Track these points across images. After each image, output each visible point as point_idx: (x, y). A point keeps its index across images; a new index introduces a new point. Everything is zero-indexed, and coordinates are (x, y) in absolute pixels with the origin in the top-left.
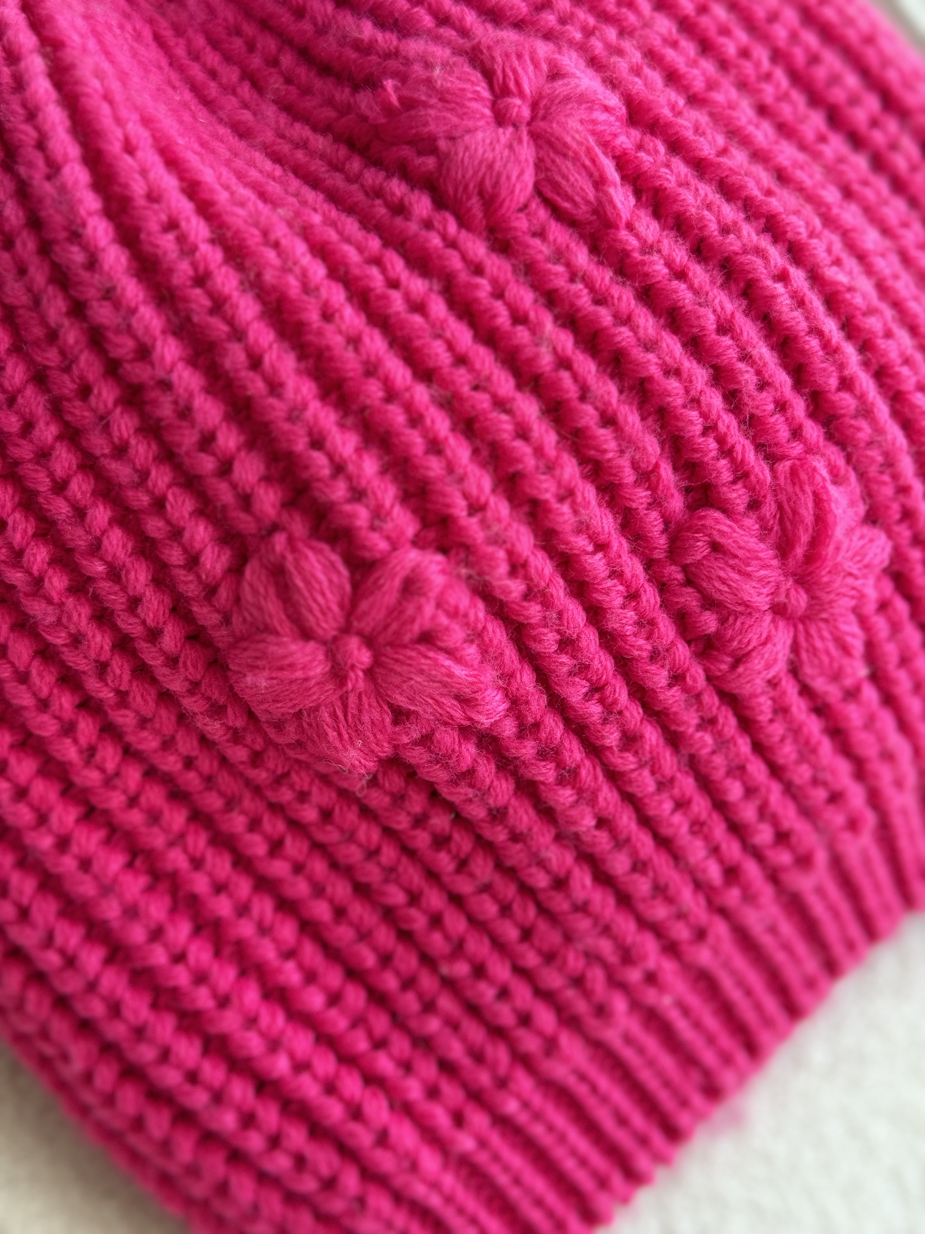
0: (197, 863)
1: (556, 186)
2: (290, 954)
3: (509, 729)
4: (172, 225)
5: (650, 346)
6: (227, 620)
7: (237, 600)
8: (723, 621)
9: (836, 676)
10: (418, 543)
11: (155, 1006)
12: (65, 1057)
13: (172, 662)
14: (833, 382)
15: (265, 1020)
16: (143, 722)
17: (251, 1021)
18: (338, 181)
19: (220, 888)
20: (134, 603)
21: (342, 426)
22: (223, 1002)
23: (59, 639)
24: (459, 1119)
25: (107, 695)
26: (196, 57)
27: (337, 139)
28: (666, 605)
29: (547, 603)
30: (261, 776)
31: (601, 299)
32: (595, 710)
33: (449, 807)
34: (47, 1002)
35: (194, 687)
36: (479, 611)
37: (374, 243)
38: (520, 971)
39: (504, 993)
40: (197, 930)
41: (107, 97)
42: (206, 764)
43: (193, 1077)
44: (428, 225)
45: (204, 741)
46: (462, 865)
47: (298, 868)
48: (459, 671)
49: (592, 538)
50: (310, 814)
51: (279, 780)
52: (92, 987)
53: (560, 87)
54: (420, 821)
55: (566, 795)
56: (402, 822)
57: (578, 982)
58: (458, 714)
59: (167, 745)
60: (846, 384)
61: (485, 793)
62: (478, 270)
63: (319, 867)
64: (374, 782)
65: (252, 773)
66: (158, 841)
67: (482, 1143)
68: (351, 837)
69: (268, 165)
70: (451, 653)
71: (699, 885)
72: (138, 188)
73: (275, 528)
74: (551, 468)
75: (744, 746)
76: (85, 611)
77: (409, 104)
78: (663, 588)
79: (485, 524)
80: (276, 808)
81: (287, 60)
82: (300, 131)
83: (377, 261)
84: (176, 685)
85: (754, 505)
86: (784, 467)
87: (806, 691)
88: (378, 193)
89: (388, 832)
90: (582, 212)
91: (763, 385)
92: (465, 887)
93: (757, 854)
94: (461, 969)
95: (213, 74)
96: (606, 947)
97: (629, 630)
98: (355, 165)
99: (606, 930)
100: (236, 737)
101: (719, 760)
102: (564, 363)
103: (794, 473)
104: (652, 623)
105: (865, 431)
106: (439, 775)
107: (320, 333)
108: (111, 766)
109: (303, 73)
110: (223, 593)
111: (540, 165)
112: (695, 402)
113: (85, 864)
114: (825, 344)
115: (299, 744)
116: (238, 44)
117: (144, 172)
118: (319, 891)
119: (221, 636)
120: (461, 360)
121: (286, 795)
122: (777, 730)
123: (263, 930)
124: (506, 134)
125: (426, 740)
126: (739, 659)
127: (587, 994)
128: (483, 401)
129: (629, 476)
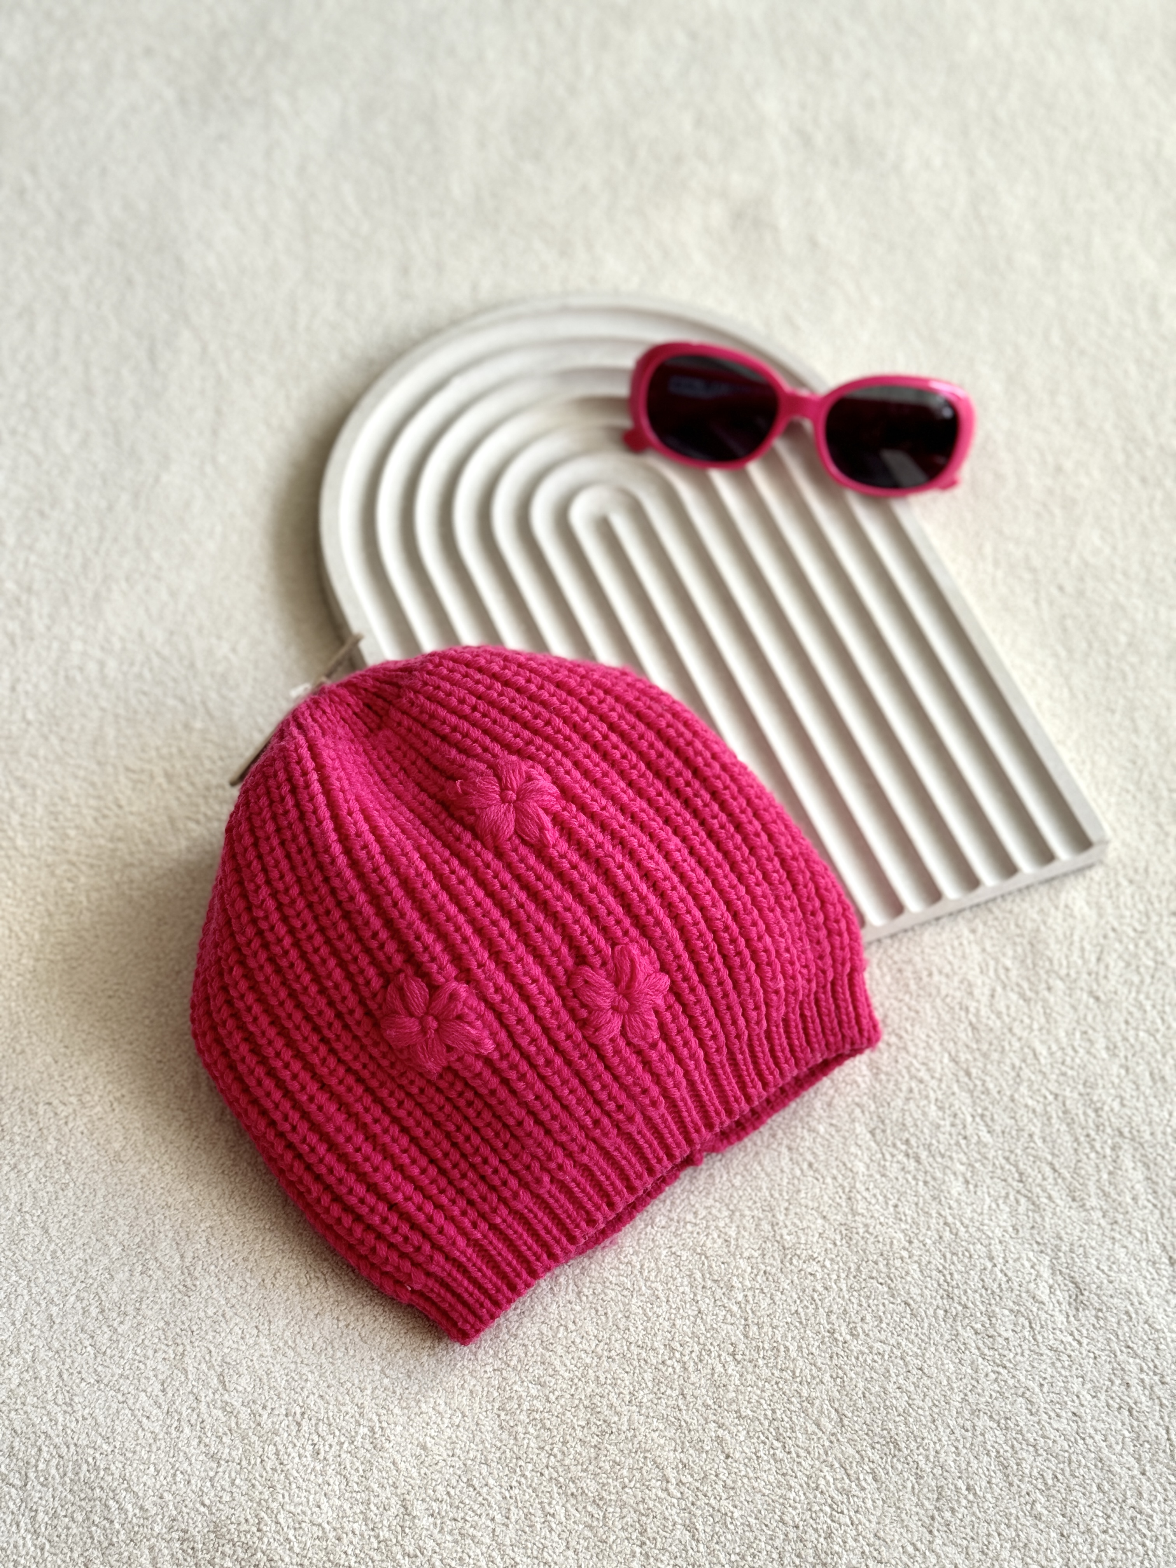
0: (367, 1110)
1: (523, 831)
2: (405, 1151)
3: (496, 1056)
4: (365, 847)
5: (559, 898)
6: (380, 1007)
7: (385, 999)
8: (590, 1013)
9: (644, 1038)
10: (456, 978)
11: (347, 1170)
12: (309, 1191)
13: (359, 1023)
14: (643, 911)
15: (393, 1178)
16: (346, 1048)
17: (387, 1179)
18: (435, 823)
19: (376, 1121)
20: (344, 998)
21: (428, 931)
22: (376, 1169)
23: (313, 1012)
24: (475, 1225)
25: (331, 1036)
26: (380, 759)
27: (437, 802)
28: (565, 1005)
29: (511, 1004)
30: (394, 1073)
31: (539, 878)
32: (533, 1049)
33: (473, 1088)
34: (302, 1167)
35: (367, 1034)
36: (483, 1006)
37: (447, 853)
38: (502, 1161)
39: (496, 1171)
40: (366, 1139)
41: (342, 790)
42: (372, 1067)
43: (362, 1201)
44: (469, 846)
45: (371, 1057)
46: (479, 1114)
47: (410, 1114)
48: (473, 1031)
49: (531, 978)
50: (415, 1090)
51: (402, 1075)
52: (321, 1160)
53: (530, 786)
54: (461, 1094)
55: (521, 1085)
56: (453, 1095)
57: (528, 1168)
58: (473, 1049)
59: (356, 1057)
60: (650, 912)
61: (485, 1084)
62: (488, 866)
63: (418, 1113)
64: (441, 1076)
65: (391, 1071)
66: (351, 1099)
67: (485, 1236)
68: (432, 1101)
69: (408, 814)
70: (470, 1024)
71: (582, 1127)
72: (353, 830)
73: (400, 971)
74: (513, 949)
75: (601, 1067)
76: (324, 1001)
77: (465, 793)
78: (564, 999)
79: (484, 972)
80: (401, 1087)
81: (420, 762)
82: (423, 796)
83: (447, 862)
84: (360, 1033)
85: (604, 964)
86: (618, 948)
87: (629, 1044)
88: (450, 831)
89: (448, 1099)
90: (533, 841)
91: (609, 913)
92: (480, 1124)
93: (608, 1114)
94: (478, 1160)
95: (388, 767)
96: (540, 1152)
97: (548, 1016)
98: (443, 816)
99: (540, 1145)
100: (384, 1056)
101: (589, 1072)
102: (521, 905)
103: (622, 950)
104: (558, 1013)
105: (658, 932)
106: (467, 1074)
107: (421, 893)
108: (332, 1066)
109: (426, 769)
110: (379, 997)
111: (517, 821)
112: (577, 921)
113: (320, 1108)
114: (640, 895)
115: (409, 1059)
116: (399, 754)
117: (355, 824)
118: (418, 1124)
119: (377, 1014)
120: (478, 904)
121: (405, 1082)
122: (616, 1060)
123: (394, 1140)
124: (504, 807)
125: (460, 1059)
126: (597, 1029)
127: (532, 1173)
128: (486, 921)
129: (548, 952)
